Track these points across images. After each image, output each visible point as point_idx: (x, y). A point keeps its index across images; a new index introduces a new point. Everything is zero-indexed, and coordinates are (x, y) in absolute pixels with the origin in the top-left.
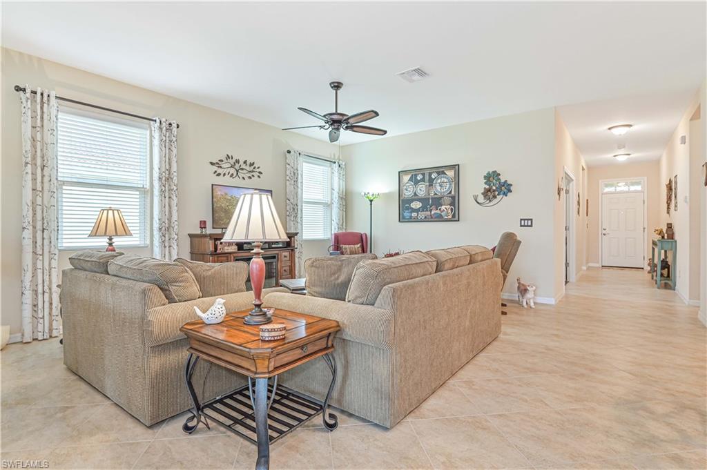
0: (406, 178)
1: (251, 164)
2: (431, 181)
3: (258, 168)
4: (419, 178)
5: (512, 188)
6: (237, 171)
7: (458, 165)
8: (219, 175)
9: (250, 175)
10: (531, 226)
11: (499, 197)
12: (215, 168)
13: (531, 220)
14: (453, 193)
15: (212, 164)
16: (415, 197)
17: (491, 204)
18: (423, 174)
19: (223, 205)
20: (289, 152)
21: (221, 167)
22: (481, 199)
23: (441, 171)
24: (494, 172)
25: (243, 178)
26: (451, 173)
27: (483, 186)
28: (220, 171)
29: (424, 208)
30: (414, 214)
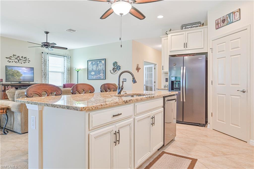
0: (90, 63)
1: (25, 58)
2: (97, 64)
3: (28, 59)
4: (94, 63)
5: (121, 68)
6: (18, 60)
7: (105, 59)
8: (10, 62)
9: (24, 62)
10: (126, 81)
11: (117, 71)
12: (8, 59)
13: (126, 79)
14: (104, 69)
15: (7, 58)
16: (93, 70)
17: (115, 73)
18: (95, 62)
19: (11, 73)
20: (42, 53)
21: (11, 59)
22: (112, 72)
23: (100, 60)
24: (115, 62)
25: (21, 63)
26: (103, 62)
27: (112, 67)
28: (10, 60)
29: (95, 75)
30: (92, 77)
